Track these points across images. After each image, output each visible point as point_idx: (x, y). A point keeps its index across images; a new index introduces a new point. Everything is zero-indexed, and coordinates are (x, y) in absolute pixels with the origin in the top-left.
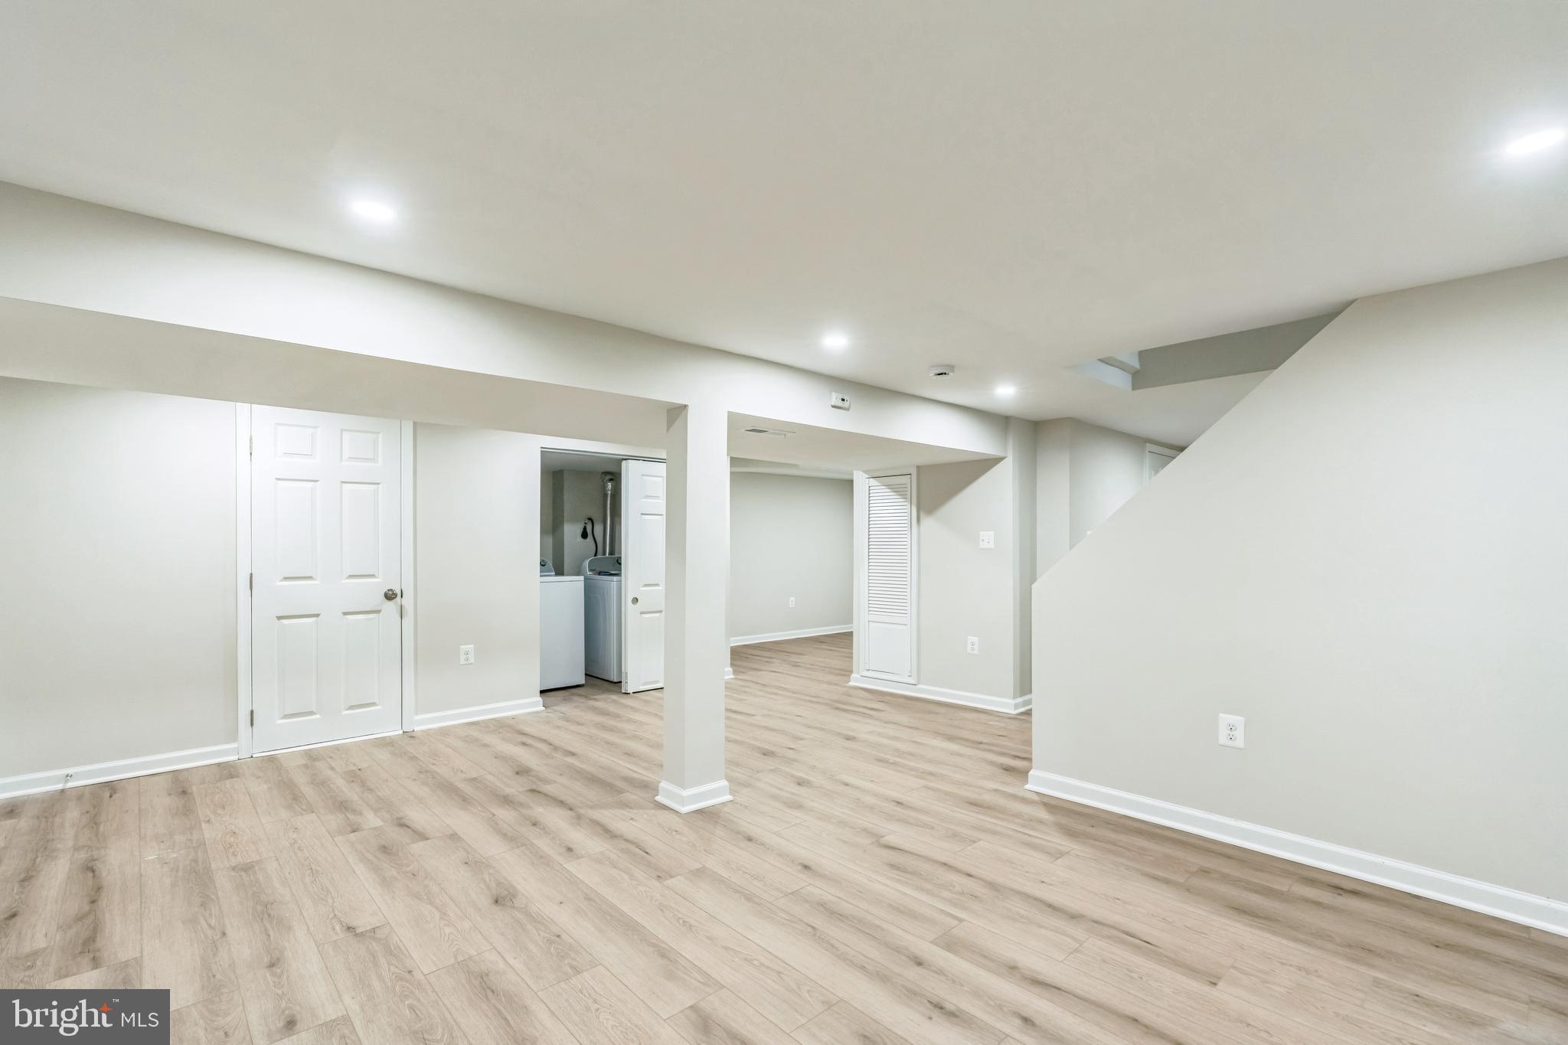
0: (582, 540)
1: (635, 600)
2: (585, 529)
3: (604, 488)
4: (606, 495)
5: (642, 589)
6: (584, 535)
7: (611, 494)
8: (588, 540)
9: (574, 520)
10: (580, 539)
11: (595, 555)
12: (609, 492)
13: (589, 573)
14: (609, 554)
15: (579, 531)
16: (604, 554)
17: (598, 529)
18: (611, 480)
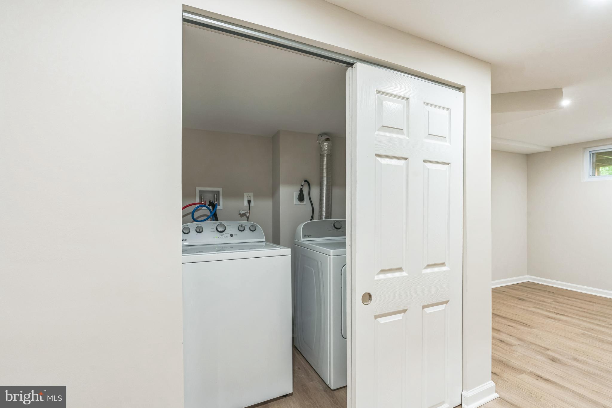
0: (299, 203)
1: (368, 297)
2: (301, 191)
3: (320, 148)
4: (322, 156)
5: (378, 277)
6: (301, 198)
7: (327, 154)
8: (304, 203)
9: (289, 183)
10: (296, 202)
11: (312, 219)
12: (326, 152)
13: (302, 239)
14: (326, 218)
15: (296, 194)
16: (321, 217)
17: (315, 192)
18: (327, 140)
